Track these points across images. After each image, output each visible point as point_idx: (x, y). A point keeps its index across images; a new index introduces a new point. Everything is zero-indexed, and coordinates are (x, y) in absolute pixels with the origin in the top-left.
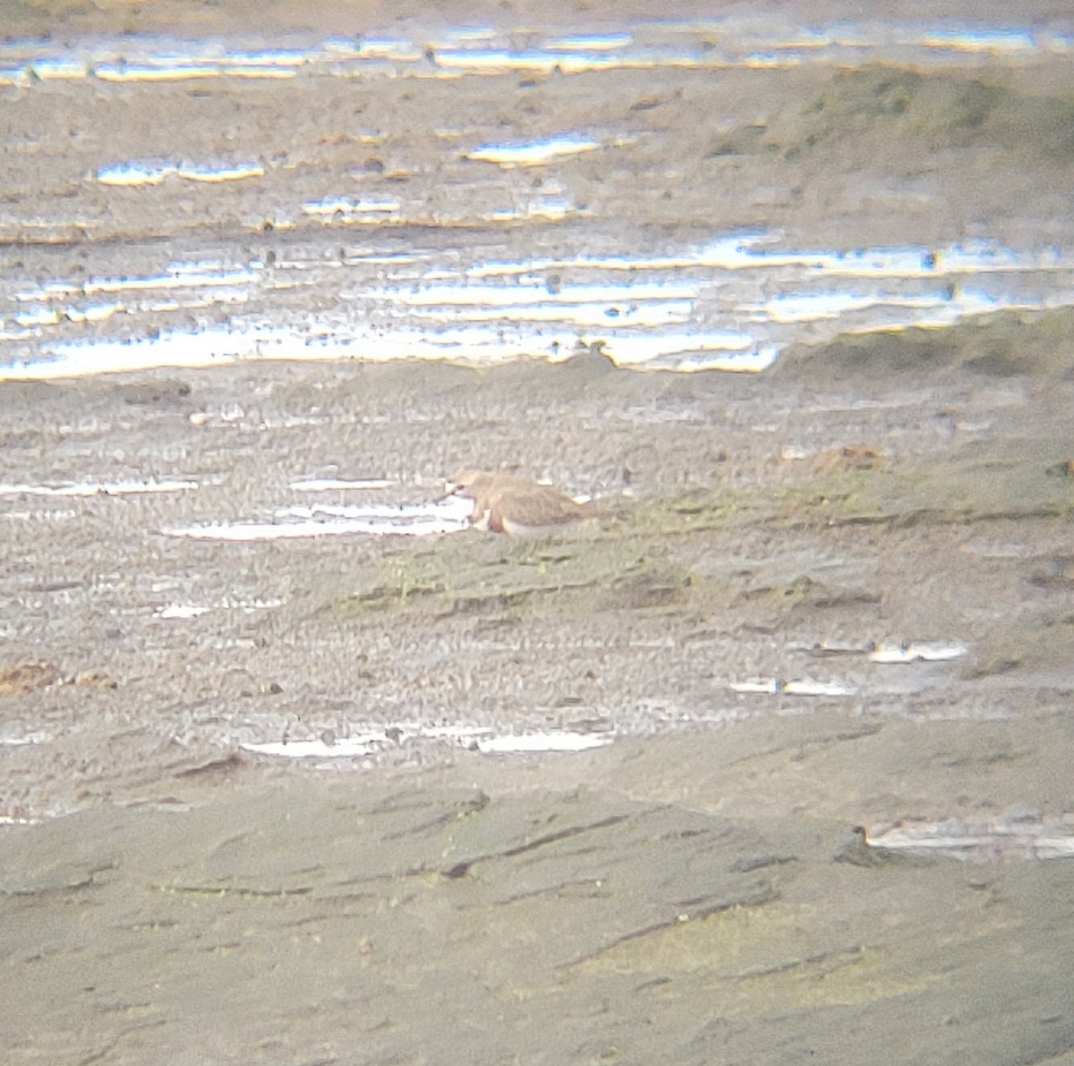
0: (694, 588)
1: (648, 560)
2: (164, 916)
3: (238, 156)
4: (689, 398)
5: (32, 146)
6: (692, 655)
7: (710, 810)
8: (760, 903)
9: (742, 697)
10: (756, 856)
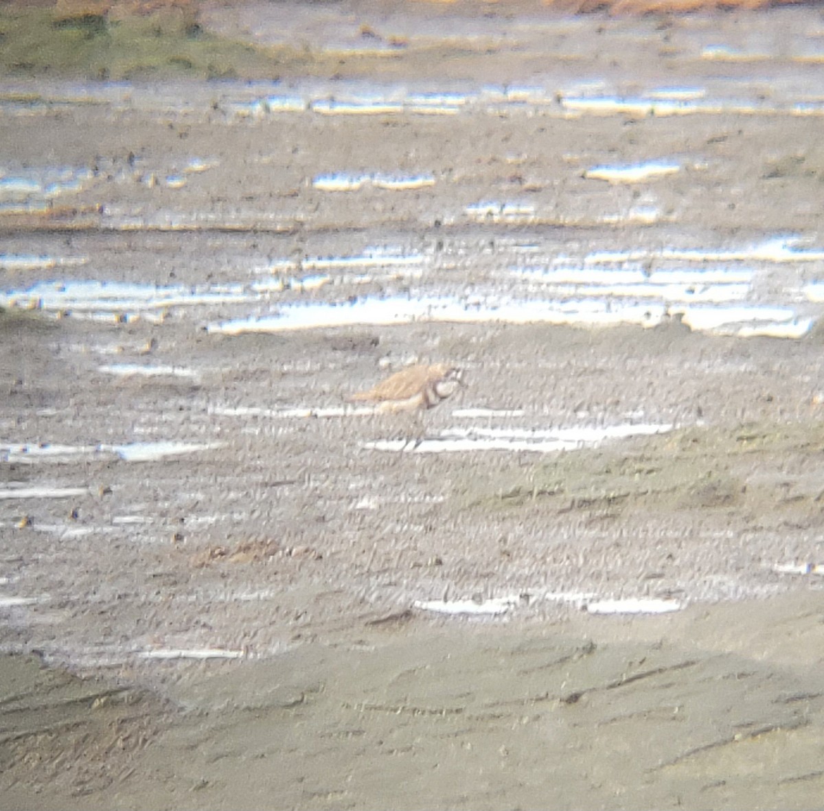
0: (748, 495)
1: (714, 475)
2: (355, 727)
6: (746, 544)
7: (759, 657)
8: (794, 727)
9: (782, 576)
10: (789, 693)
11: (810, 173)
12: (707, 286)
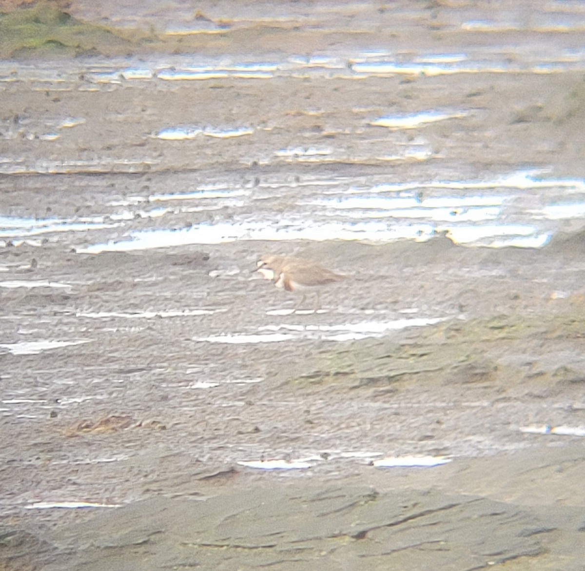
0: (499, 372)
1: (473, 356)
2: (191, 561)
3: (239, 123)
4: (497, 263)
5: (121, 117)
6: (498, 411)
7: (508, 500)
8: (536, 555)
9: (526, 436)
10: (533, 527)
11: (548, 119)
12: (467, 208)
